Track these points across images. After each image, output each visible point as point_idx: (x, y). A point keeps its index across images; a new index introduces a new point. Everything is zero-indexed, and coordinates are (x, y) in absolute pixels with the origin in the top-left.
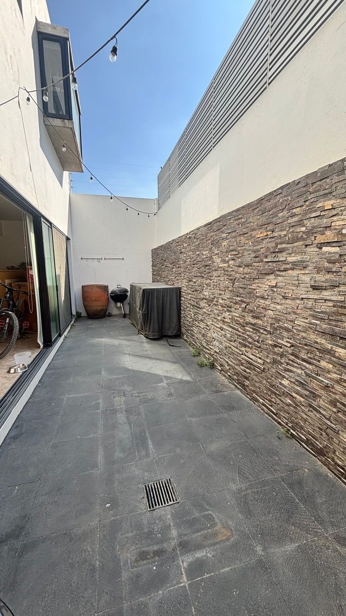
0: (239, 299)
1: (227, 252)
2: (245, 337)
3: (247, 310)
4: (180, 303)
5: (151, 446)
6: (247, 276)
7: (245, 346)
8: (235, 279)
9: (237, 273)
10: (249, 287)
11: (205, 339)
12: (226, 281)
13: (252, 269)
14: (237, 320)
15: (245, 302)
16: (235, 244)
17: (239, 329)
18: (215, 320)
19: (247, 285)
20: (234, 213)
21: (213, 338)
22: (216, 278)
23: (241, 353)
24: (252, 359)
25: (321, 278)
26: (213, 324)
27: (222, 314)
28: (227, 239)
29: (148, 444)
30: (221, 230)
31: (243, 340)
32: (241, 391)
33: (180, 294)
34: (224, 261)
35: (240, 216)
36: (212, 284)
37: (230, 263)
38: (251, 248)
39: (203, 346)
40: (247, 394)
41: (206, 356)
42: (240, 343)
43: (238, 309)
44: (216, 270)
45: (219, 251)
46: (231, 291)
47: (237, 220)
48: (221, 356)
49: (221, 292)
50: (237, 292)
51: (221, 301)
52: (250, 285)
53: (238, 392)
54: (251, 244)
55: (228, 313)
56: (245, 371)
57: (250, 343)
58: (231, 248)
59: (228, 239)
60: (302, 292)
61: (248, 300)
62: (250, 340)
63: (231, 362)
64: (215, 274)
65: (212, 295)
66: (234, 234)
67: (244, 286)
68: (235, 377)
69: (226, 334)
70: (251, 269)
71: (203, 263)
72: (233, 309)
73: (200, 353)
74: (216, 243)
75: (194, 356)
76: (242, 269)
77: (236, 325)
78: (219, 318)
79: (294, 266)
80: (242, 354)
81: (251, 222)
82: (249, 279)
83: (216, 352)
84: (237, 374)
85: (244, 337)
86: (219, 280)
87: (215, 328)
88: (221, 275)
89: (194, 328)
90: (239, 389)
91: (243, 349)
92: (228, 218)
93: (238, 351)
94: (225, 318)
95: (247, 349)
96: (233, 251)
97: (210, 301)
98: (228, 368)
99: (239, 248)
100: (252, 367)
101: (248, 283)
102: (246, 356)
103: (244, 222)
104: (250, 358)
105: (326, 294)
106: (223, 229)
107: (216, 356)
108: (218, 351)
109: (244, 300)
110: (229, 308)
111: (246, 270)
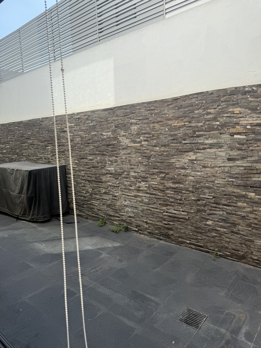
0: (156, 171)
1: (138, 134)
2: (167, 199)
3: (166, 178)
6: (165, 154)
7: (167, 205)
8: (151, 156)
9: (152, 151)
10: (167, 161)
11: (112, 209)
12: (140, 157)
13: (170, 148)
14: (156, 187)
15: (163, 173)
16: (148, 129)
17: (159, 194)
18: (127, 191)
19: (166, 159)
20: (146, 105)
21: (125, 206)
22: (125, 156)
23: (163, 211)
24: (175, 214)
25: (234, 153)
26: (123, 194)
27: (136, 184)
28: (136, 124)
30: (128, 117)
31: (164, 201)
32: (165, 241)
34: (135, 142)
35: (152, 108)
36: (119, 160)
37: (143, 143)
38: (168, 133)
39: (111, 216)
40: (172, 241)
41: (115, 222)
42: (160, 204)
43: (156, 179)
44: (124, 149)
45: (127, 133)
46: (146, 165)
47: (149, 110)
48: (137, 219)
49: (132, 167)
50: (154, 166)
51: (132, 174)
52: (168, 160)
53: (162, 242)
54: (167, 130)
55: (144, 183)
56: (169, 224)
57: (171, 202)
58: (143, 131)
59: (138, 124)
60: (219, 163)
61: (167, 171)
62: (171, 200)
63: (151, 220)
64: (123, 152)
65: (120, 169)
66: (146, 121)
67: (162, 161)
68: (157, 232)
69: (143, 200)
70: (168, 148)
71: (104, 143)
72: (149, 179)
73: (105, 223)
74: (125, 127)
75: (101, 226)
76: (158, 148)
77: (155, 191)
78: (133, 188)
79: (211, 146)
80: (164, 212)
81: (166, 114)
82: (167, 156)
83: (130, 217)
84: (159, 228)
85: (165, 199)
86: (130, 157)
87: (127, 197)
88: (132, 153)
89: (93, 201)
90: (161, 240)
91: (164, 208)
92: (138, 107)
93: (159, 211)
94: (140, 187)
95: (168, 207)
96: (145, 134)
97: (116, 175)
98: (147, 226)
99: (153, 132)
100: (176, 219)
101: (166, 158)
102: (167, 212)
103: (158, 113)
104: (173, 213)
105: (238, 163)
106: (130, 116)
107: (130, 220)
108: (133, 215)
109: (163, 171)
110: (144, 179)
111: (163, 149)
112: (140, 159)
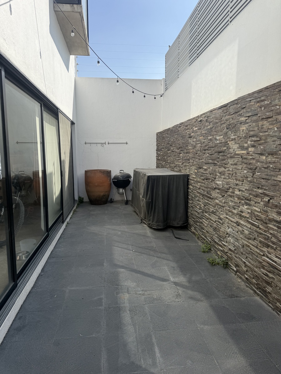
0: (260, 191)
1: (246, 137)
2: (268, 236)
3: (270, 205)
4: (188, 192)
5: (158, 354)
6: (271, 166)
7: (268, 246)
8: (256, 168)
9: (258, 161)
10: (273, 178)
11: (217, 234)
12: (245, 170)
13: (278, 158)
14: (258, 216)
15: (268, 196)
16: (256, 129)
17: (261, 226)
18: (230, 214)
19: (272, 175)
20: (256, 95)
21: (227, 234)
22: (232, 166)
23: (262, 254)
24: (276, 262)
26: (227, 218)
27: (239, 207)
28: (245, 123)
29: (155, 352)
30: (238, 114)
31: (265, 239)
32: (261, 298)
33: (188, 182)
34: (242, 148)
35: (263, 98)
36: (227, 172)
37: (250, 149)
38: (277, 134)
39: (215, 242)
40: (269, 302)
41: (219, 253)
42: (261, 242)
43: (259, 203)
44: (231, 157)
45: (236, 137)
46: (250, 182)
47: (258, 102)
48: (237, 255)
49: (238, 182)
50: (258, 183)
51: (237, 192)
52: (274, 176)
53: (258, 298)
54: (276, 129)
55: (246, 207)
56: (267, 275)
57: (274, 243)
58: (252, 133)
59: (248, 123)
61: (271, 194)
62: (273, 239)
63: (250, 262)
64: (231, 161)
65: (227, 185)
66: (255, 118)
67: (267, 177)
68: (254, 281)
69: (243, 231)
70: (276, 158)
71: (216, 149)
72: (252, 203)
73: (210, 249)
74: (233, 127)
75: (204, 252)
76: (264, 157)
77: (257, 221)
78: (235, 212)
80: (264, 255)
81: (277, 105)
82: (274, 169)
83: (230, 250)
84: (257, 277)
85: (266, 235)
86: (236, 168)
87: (230, 222)
88: (238, 163)
89: (204, 220)
90: (258, 295)
91: (265, 249)
92: (247, 100)
93: (258, 251)
94: (242, 212)
95: (269, 250)
96: (253, 136)
97: (224, 191)
98: (245, 269)
99: (261, 134)
100: (276, 271)
101: (272, 173)
102: (268, 257)
103: (267, 104)
104: (273, 261)
106: (241, 112)
107: (231, 254)
108: (233, 249)
109: (267, 192)
110: (247, 201)
111: (270, 159)
112: (245, 171)
